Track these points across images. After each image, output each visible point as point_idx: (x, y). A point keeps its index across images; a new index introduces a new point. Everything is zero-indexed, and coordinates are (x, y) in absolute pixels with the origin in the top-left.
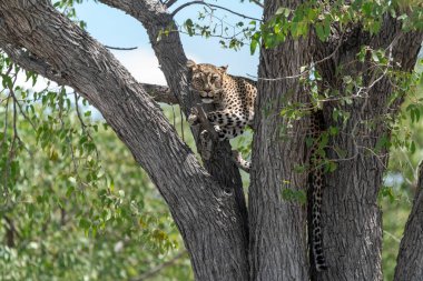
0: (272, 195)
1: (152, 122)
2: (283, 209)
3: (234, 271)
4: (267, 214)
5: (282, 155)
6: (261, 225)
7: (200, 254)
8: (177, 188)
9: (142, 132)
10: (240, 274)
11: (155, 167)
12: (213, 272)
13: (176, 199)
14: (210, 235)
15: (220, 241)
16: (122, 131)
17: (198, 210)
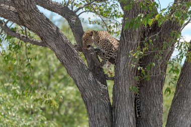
0: (124, 89)
1: (76, 58)
2: (128, 95)
3: (106, 119)
4: (121, 96)
5: (128, 73)
6: (118, 101)
7: (93, 112)
8: (85, 85)
9: (72, 62)
10: (109, 120)
11: (77, 76)
12: (98, 119)
13: (84, 89)
14: (98, 104)
15: (101, 106)
16: (64, 61)
17: (93, 94)
